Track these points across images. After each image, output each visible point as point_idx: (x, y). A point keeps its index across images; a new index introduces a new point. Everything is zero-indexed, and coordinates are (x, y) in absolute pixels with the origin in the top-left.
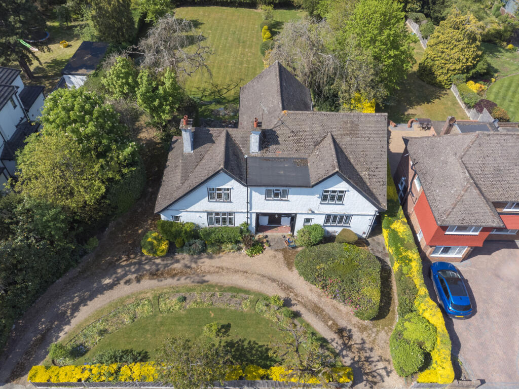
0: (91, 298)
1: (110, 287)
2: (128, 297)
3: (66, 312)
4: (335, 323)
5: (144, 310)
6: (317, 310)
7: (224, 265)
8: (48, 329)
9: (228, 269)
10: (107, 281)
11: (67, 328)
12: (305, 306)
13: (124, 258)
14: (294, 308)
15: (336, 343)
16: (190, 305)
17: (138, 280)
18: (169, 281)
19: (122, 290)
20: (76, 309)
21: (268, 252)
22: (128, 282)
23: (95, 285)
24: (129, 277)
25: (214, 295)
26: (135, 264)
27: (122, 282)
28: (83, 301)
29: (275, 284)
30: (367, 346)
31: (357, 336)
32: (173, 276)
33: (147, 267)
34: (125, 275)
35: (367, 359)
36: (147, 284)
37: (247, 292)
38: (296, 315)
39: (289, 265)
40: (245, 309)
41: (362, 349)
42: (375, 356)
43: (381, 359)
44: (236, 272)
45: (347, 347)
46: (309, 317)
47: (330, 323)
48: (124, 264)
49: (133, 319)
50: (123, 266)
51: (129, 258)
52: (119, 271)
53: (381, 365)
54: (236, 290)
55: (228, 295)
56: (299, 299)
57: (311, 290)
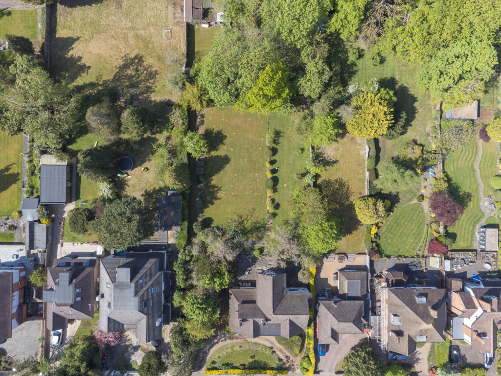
0: (213, 346)
1: (217, 343)
2: (224, 346)
5: (230, 350)
11: (208, 356)
14: (274, 350)
15: (285, 360)
16: (243, 348)
17: (225, 340)
18: (235, 341)
19: (221, 344)
22: (222, 341)
23: (213, 342)
25: (250, 345)
26: (223, 334)
27: (220, 341)
32: (236, 339)
33: (227, 335)
34: (221, 338)
36: (229, 342)
37: (260, 344)
40: (259, 350)
45: (288, 361)
47: (284, 354)
48: (219, 334)
51: (221, 332)
52: (219, 337)
53: (296, 366)
54: (256, 344)
56: (275, 347)
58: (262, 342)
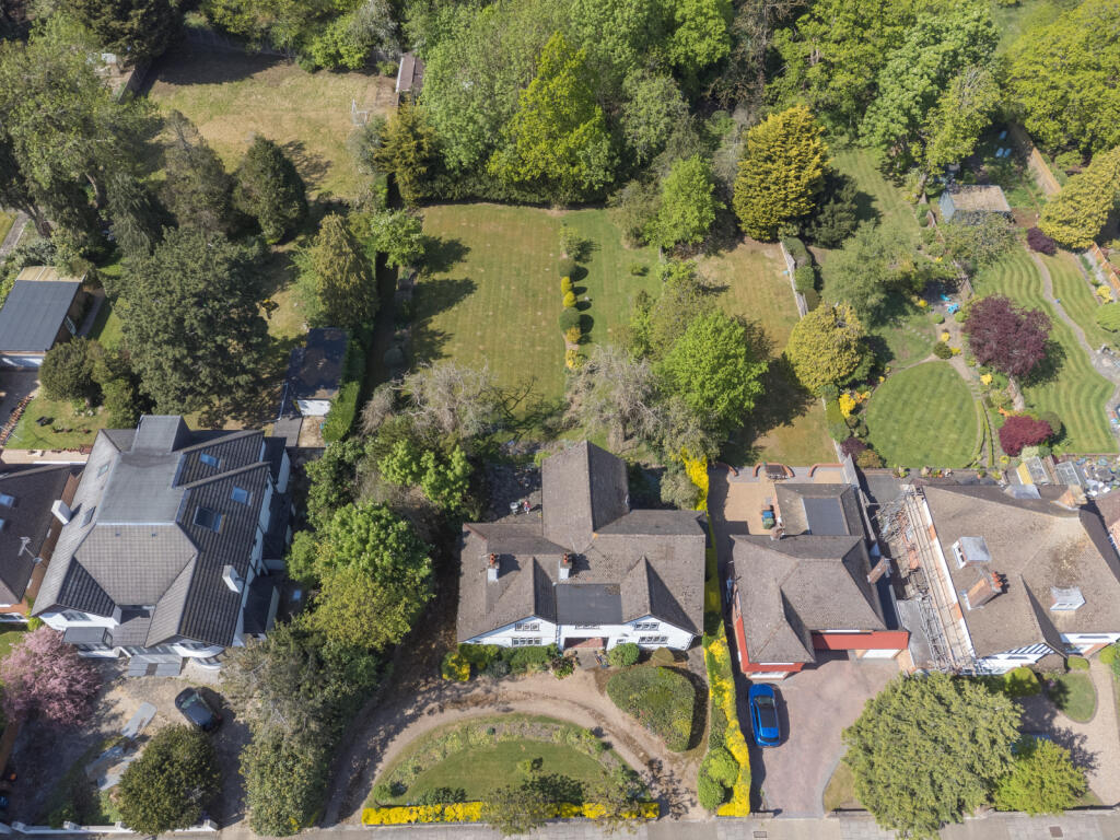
0: (398, 731)
1: (414, 718)
2: (435, 730)
3: (375, 748)
4: (646, 755)
5: (454, 745)
6: (629, 741)
7: (531, 689)
8: (363, 768)
9: (535, 694)
10: (410, 712)
11: (380, 766)
12: (616, 736)
13: (423, 682)
14: (606, 739)
15: (646, 777)
16: (500, 738)
17: (442, 710)
18: (474, 710)
19: (426, 723)
20: (384, 744)
21: (579, 672)
22: (431, 712)
23: (398, 717)
24: (431, 705)
25: (523, 725)
26: (434, 689)
27: (425, 712)
28: (390, 736)
29: (586, 712)
30: (676, 777)
31: (666, 768)
32: (477, 704)
33: (448, 693)
34: (426, 704)
35: (674, 791)
36: (452, 714)
37: (557, 721)
38: (607, 746)
39: (601, 688)
40: (557, 741)
41: (671, 781)
42: (682, 788)
43: (687, 791)
44: (545, 698)
45: (656, 779)
46: (619, 748)
47: (642, 754)
48: (423, 689)
49: (444, 754)
50: (423, 693)
53: (687, 797)
54: (546, 720)
55: (539, 725)
56: (611, 728)
57: (623, 718)
58: (564, 713)
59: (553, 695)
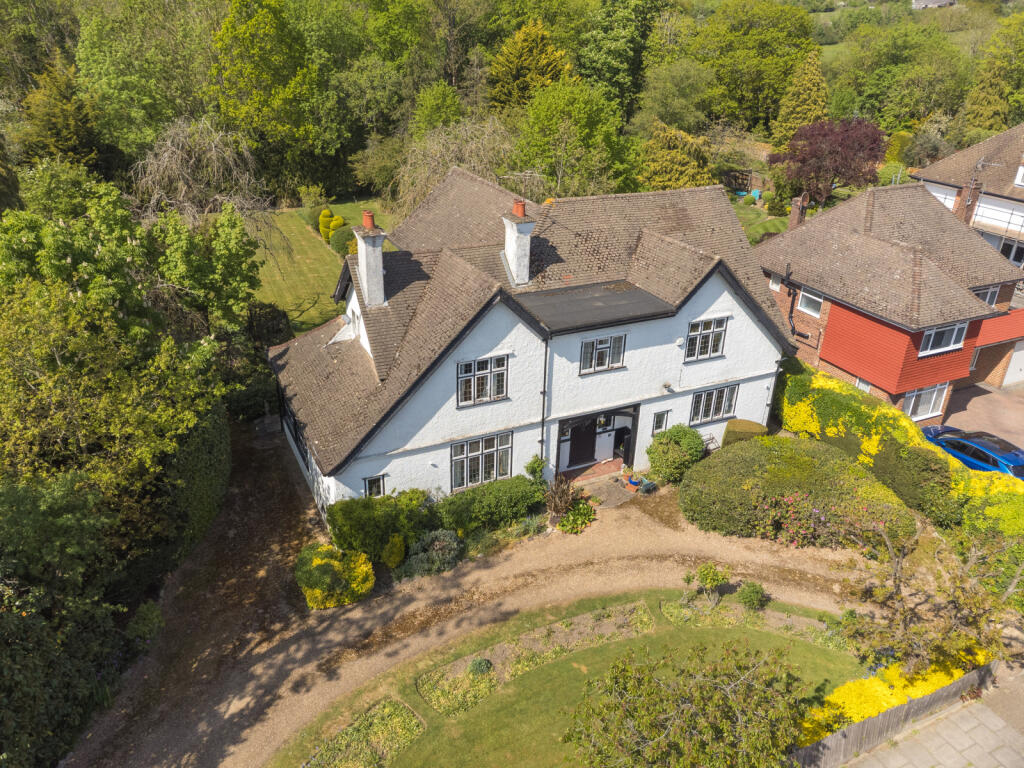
1: (255, 714)
2: (327, 716)
4: (846, 586)
5: (395, 731)
6: (792, 577)
7: (527, 566)
9: (543, 571)
10: (236, 705)
12: (762, 578)
13: (254, 636)
16: (510, 671)
17: (330, 672)
18: (419, 643)
19: (293, 713)
21: (606, 516)
22: (299, 686)
24: (297, 673)
25: (551, 631)
26: (296, 639)
27: (284, 690)
29: (669, 563)
32: (421, 630)
33: (335, 636)
34: (283, 673)
36: (355, 669)
37: (622, 598)
39: (669, 522)
44: (569, 569)
46: (788, 595)
49: (378, 762)
50: (261, 658)
52: (259, 669)
54: (597, 605)
58: (626, 581)
59: (584, 560)
